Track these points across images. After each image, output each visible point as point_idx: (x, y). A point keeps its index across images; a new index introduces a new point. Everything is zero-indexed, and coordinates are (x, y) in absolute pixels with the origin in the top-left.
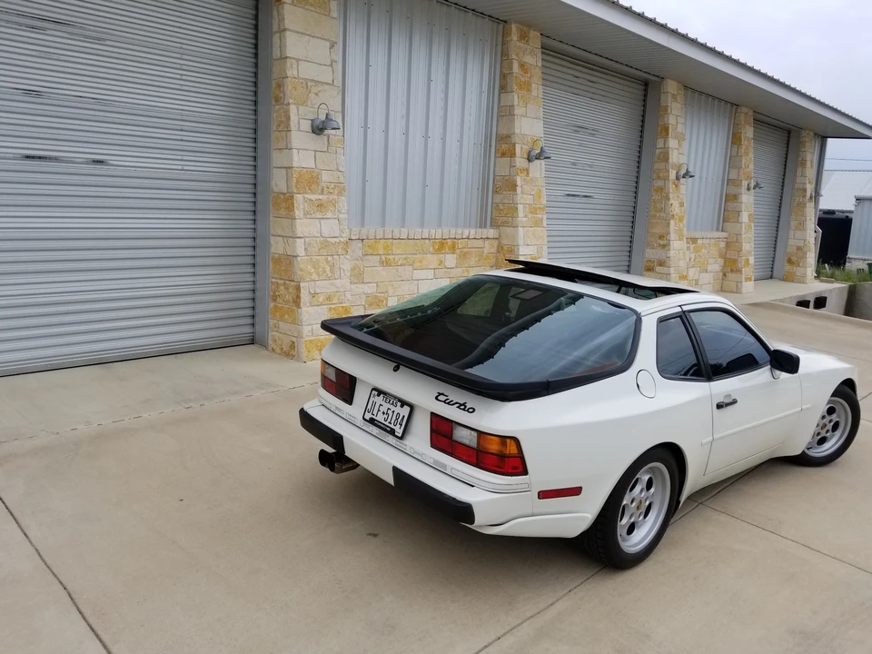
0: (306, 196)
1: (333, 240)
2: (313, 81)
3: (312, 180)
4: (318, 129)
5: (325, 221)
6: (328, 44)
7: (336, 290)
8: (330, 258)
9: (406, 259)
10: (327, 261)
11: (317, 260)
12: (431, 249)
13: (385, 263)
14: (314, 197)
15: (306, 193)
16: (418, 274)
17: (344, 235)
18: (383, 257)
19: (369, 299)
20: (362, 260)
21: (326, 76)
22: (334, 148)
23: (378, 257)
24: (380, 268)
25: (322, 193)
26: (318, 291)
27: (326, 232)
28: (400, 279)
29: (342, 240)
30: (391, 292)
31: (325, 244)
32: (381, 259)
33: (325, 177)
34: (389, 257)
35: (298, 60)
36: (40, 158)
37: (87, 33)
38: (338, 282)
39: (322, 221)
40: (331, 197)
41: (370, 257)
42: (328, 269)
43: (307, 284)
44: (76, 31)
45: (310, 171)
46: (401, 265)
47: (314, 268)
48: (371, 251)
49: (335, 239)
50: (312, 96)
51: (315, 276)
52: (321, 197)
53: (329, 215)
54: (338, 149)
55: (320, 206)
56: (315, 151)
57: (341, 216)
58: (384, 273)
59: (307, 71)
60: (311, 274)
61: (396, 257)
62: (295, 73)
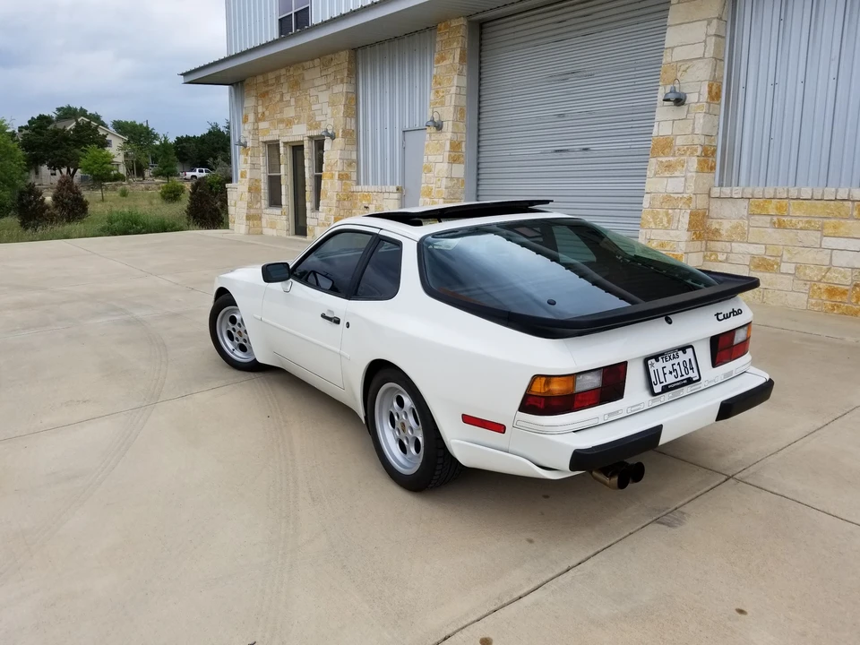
0: (660, 159)
1: (676, 196)
2: (684, 61)
3: (666, 145)
4: (679, 101)
5: (672, 179)
6: (706, 22)
7: (670, 239)
8: (670, 211)
9: (807, 222)
10: (667, 214)
11: (657, 212)
12: (855, 213)
13: (780, 225)
14: (664, 159)
15: (660, 156)
16: (829, 242)
17: (688, 191)
18: (775, 219)
19: (755, 260)
20: (748, 220)
21: (698, 51)
22: (693, 115)
23: (769, 218)
24: (770, 230)
25: (674, 155)
26: (652, 237)
27: (670, 189)
28: (801, 244)
29: (685, 195)
30: (785, 257)
31: (668, 198)
32: (772, 219)
33: (679, 141)
34: (785, 219)
35: (672, 48)
36: (561, 151)
37: (587, 73)
38: (672, 233)
39: (669, 179)
40: (683, 158)
41: (757, 217)
42: (665, 219)
43: (644, 231)
44: (581, 74)
45: (666, 138)
46: (801, 229)
47: (653, 218)
48: (759, 211)
49: (680, 196)
50: (679, 74)
51: (652, 225)
52: (671, 159)
53: (677, 174)
54: (697, 116)
55: (669, 167)
56: (674, 120)
57: (689, 174)
58: (776, 236)
59: (679, 54)
60: (649, 222)
61: (794, 220)
62: (669, 59)
